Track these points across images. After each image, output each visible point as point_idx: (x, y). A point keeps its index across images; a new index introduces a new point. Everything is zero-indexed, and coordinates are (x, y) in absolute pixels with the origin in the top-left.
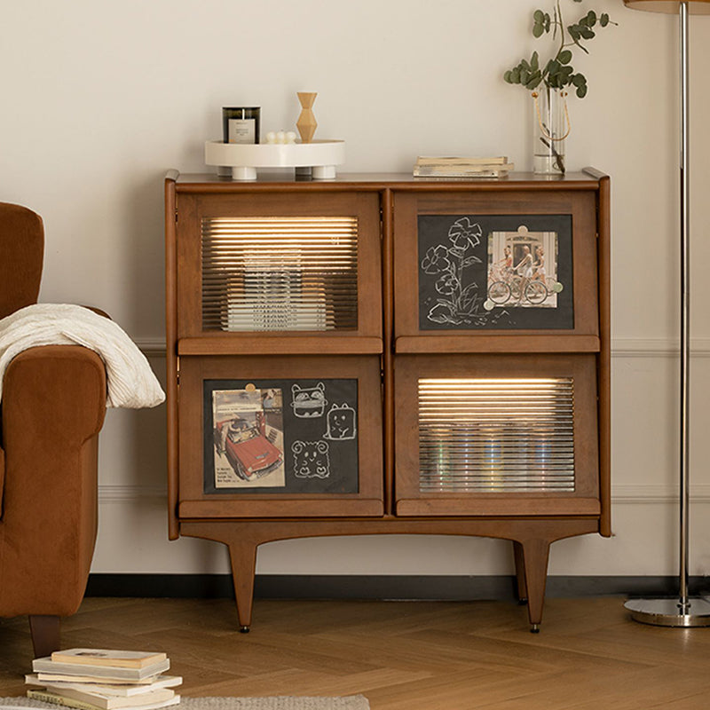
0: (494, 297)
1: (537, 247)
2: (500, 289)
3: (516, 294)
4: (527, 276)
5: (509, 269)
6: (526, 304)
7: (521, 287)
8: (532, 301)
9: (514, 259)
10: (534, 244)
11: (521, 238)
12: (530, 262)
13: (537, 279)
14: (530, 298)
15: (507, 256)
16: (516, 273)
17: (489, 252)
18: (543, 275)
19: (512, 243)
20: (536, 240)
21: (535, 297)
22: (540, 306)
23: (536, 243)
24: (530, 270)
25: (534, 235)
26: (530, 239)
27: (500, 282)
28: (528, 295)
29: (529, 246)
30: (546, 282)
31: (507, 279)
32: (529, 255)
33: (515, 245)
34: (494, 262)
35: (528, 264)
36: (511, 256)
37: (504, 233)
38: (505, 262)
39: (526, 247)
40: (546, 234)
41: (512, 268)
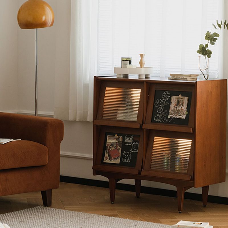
0: (171, 114)
1: (183, 101)
2: (172, 112)
3: (176, 114)
4: (179, 109)
5: (175, 107)
6: (178, 117)
7: (178, 112)
8: (180, 116)
9: (177, 104)
10: (182, 100)
11: (179, 98)
12: (180, 105)
13: (182, 110)
14: (179, 116)
15: (175, 103)
16: (177, 108)
17: (171, 102)
18: (183, 109)
19: (176, 99)
20: (183, 99)
21: (180, 115)
22: (181, 118)
23: (183, 100)
24: (180, 108)
25: (183, 97)
26: (181, 98)
27: (172, 110)
28: (179, 115)
29: (181, 100)
30: (184, 111)
31: (174, 110)
32: (181, 103)
33: (177, 100)
34: (172, 104)
35: (180, 106)
36: (176, 103)
37: (175, 96)
38: (174, 105)
39: (180, 101)
40: (186, 97)
41: (176, 106)
